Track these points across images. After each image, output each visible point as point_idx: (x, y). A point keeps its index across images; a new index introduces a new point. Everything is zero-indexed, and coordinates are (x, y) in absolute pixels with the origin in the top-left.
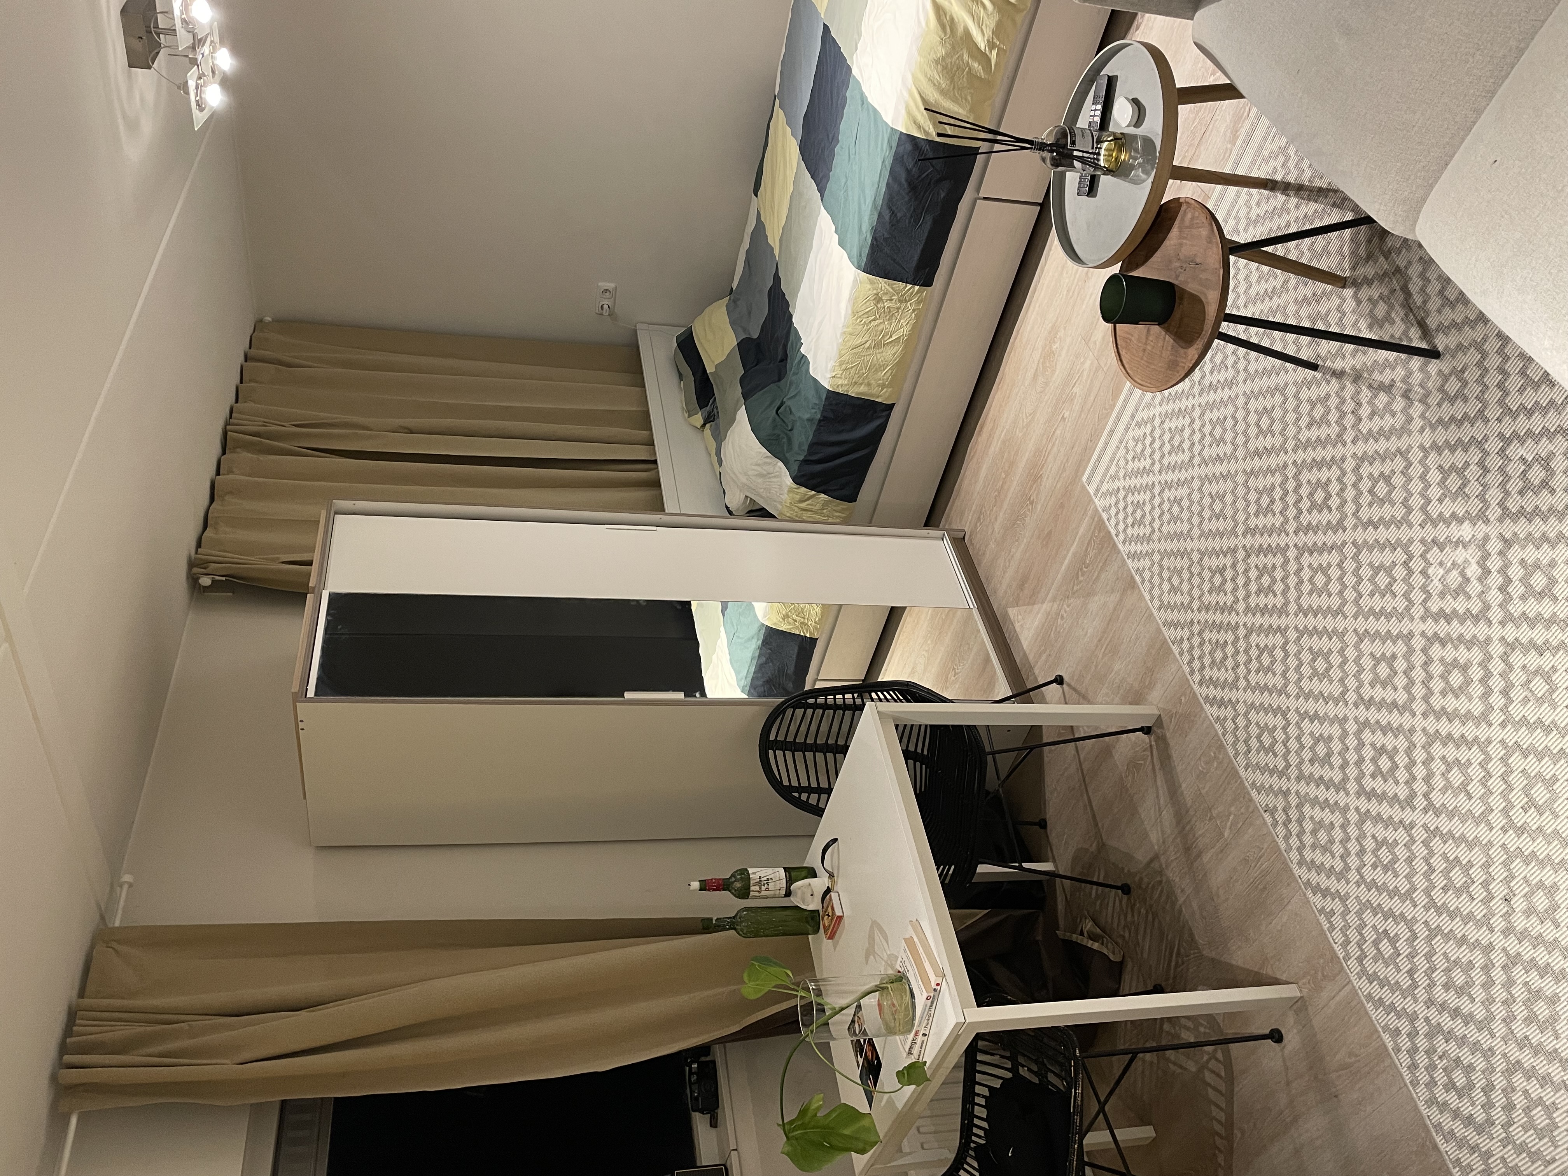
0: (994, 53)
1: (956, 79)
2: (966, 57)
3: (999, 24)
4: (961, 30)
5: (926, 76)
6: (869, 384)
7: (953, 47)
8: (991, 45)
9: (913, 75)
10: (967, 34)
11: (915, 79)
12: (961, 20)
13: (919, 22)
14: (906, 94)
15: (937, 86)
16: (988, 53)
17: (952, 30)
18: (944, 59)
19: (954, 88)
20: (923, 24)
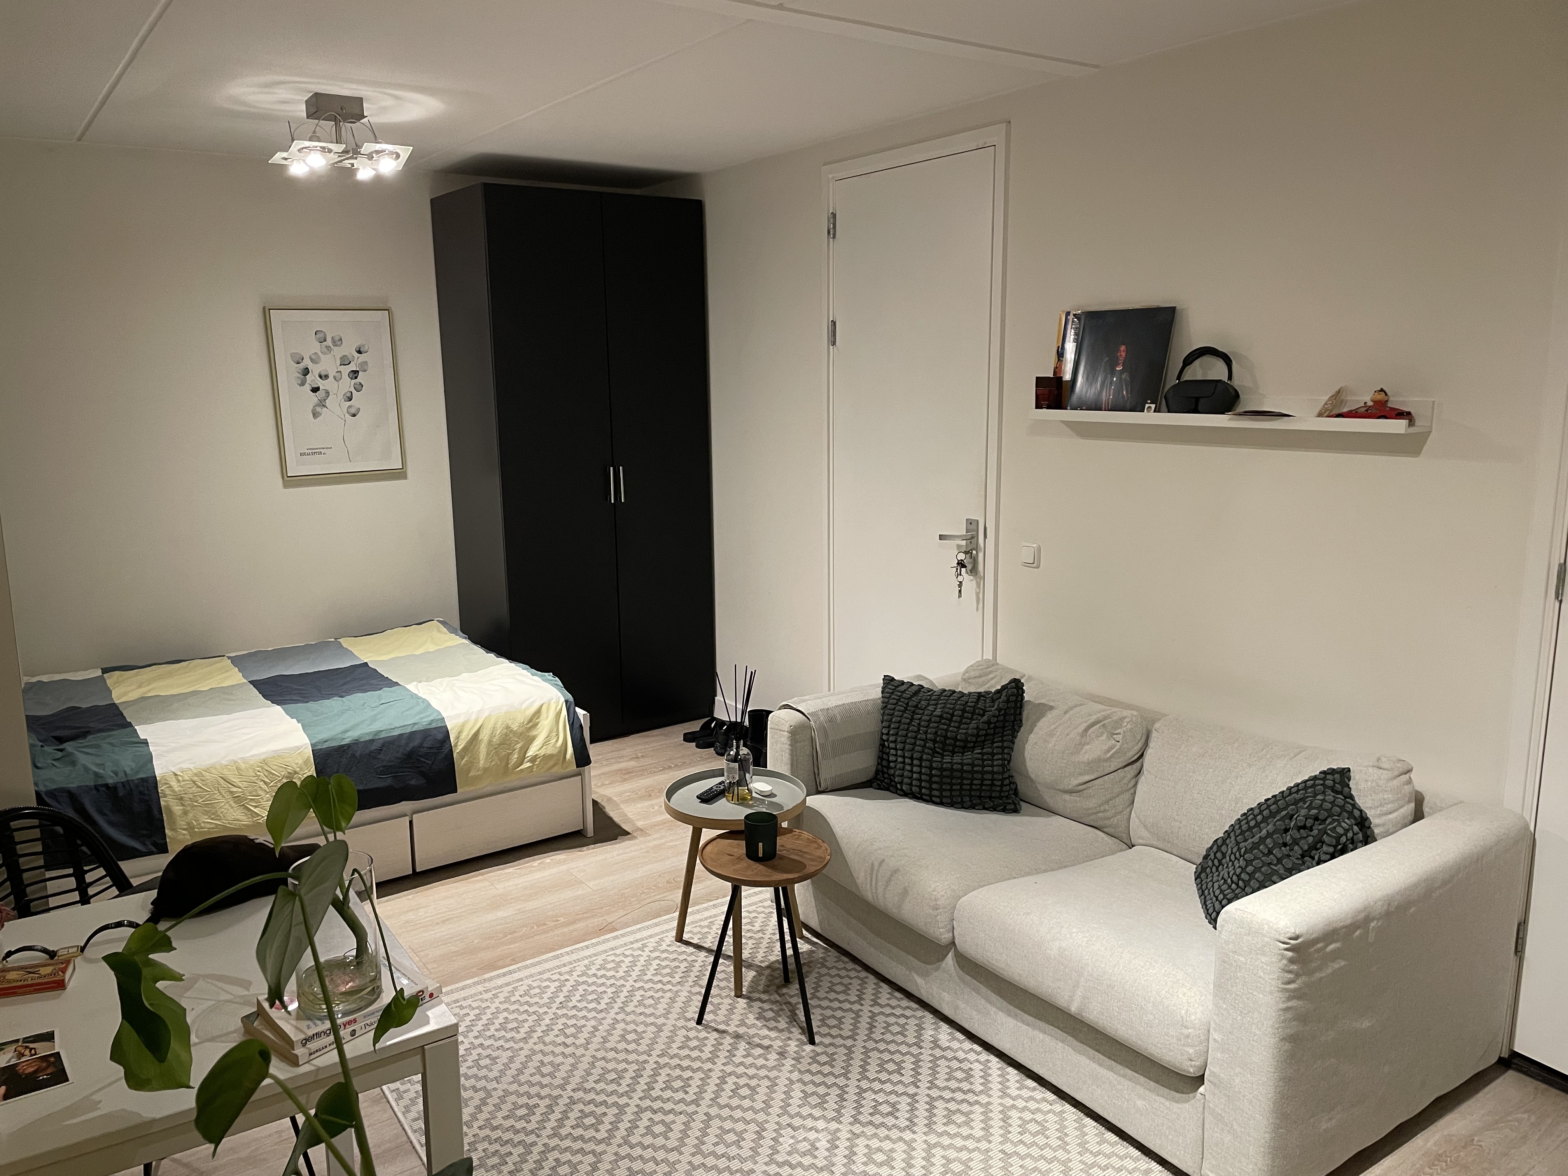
0: (529, 764)
1: (502, 746)
2: (519, 746)
3: (551, 756)
4: (534, 733)
5: (495, 724)
6: (185, 813)
7: (521, 734)
8: (533, 759)
9: (490, 715)
10: (533, 739)
11: (488, 718)
12: (539, 731)
13: (522, 703)
14: (473, 717)
15: (492, 735)
16: (526, 760)
17: (531, 727)
18: (511, 731)
19: (495, 748)
20: (524, 706)
